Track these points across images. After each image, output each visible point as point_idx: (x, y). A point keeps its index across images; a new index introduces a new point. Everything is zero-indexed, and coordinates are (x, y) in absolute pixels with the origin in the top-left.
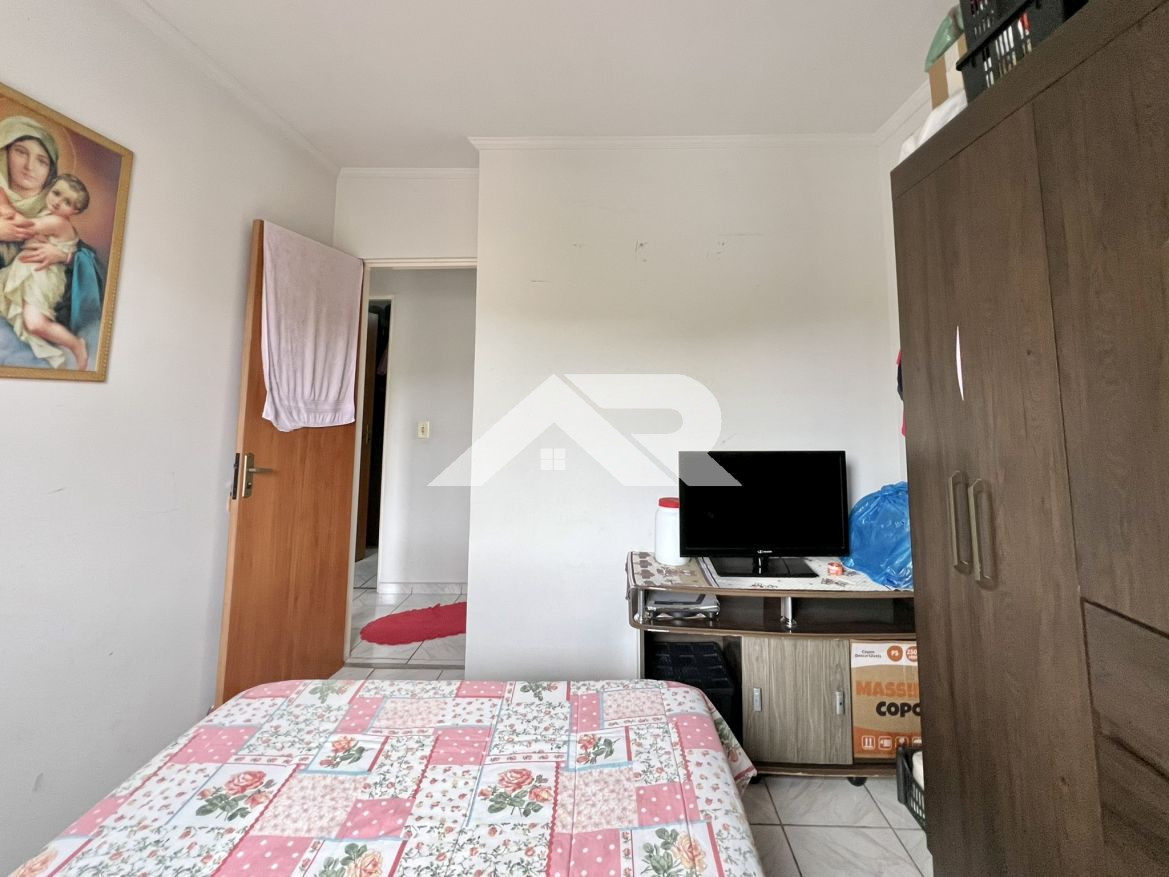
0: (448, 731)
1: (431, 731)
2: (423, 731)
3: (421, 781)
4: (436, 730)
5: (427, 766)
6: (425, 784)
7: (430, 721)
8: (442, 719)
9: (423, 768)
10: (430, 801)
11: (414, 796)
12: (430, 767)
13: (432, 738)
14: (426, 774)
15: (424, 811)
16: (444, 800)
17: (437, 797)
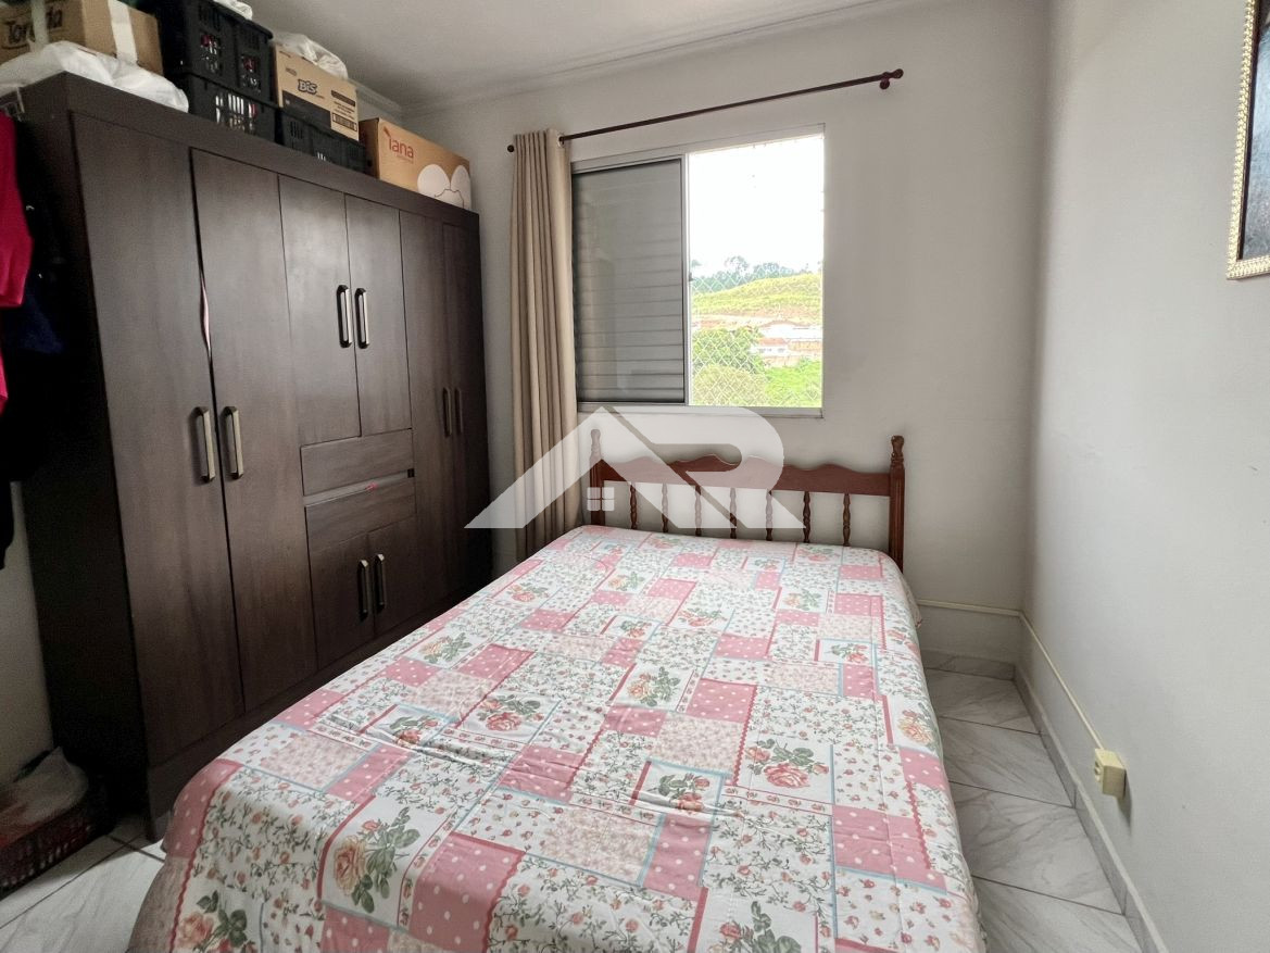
0: (553, 795)
1: (574, 800)
2: (584, 801)
3: (594, 741)
4: (566, 801)
5: (586, 756)
6: (590, 738)
7: (573, 815)
8: (557, 816)
9: (589, 755)
10: (587, 723)
11: (602, 730)
12: (582, 755)
13: (574, 788)
14: (588, 746)
15: (593, 716)
16: (575, 721)
17: (580, 726)
